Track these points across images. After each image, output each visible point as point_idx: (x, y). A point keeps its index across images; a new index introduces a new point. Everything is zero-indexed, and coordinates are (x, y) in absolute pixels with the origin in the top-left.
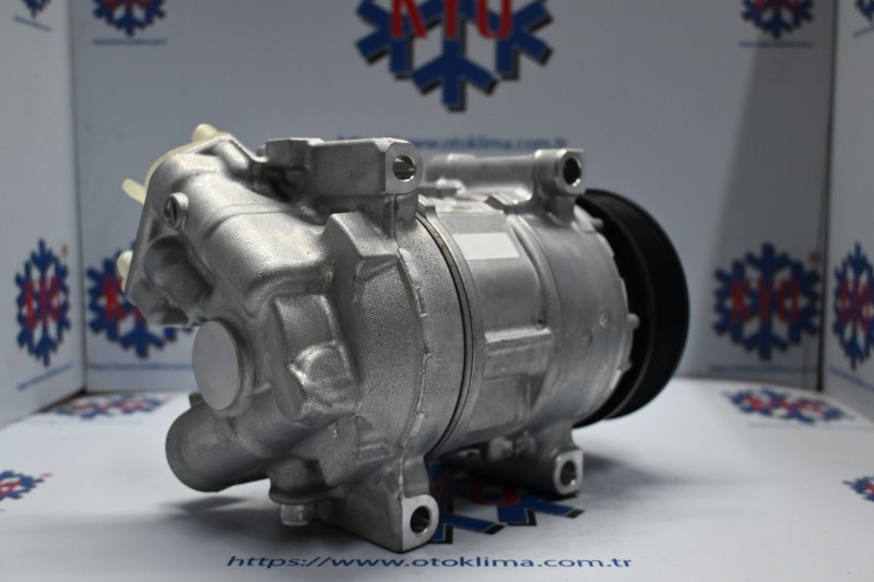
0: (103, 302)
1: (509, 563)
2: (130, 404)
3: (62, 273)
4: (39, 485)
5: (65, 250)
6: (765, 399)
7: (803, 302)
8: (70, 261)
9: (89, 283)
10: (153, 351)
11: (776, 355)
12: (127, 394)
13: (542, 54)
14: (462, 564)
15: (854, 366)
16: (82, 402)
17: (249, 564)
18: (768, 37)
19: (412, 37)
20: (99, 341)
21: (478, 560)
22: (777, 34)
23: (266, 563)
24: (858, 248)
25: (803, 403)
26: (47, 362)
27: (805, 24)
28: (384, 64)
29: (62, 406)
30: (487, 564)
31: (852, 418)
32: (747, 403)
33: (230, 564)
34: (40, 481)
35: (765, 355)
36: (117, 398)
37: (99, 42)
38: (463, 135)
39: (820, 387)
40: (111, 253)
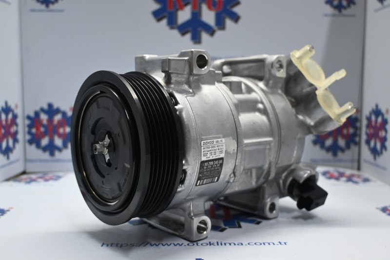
0: (34, 130)
1: (232, 244)
3: (15, 117)
4: (8, 213)
5: (16, 106)
6: (336, 174)
7: (351, 131)
8: (19, 112)
9: (27, 122)
10: (57, 153)
11: (340, 154)
12: (45, 173)
13: (236, 18)
14: (210, 245)
15: (375, 158)
16: (24, 177)
17: (111, 246)
18: (336, 12)
19: (177, 10)
20: (32, 149)
21: (217, 243)
22: (340, 11)
23: (119, 245)
24: (377, 106)
26: (8, 158)
27: (352, 6)
28: (164, 22)
29: (15, 178)
30: (221, 244)
31: (374, 181)
32: (328, 175)
33: (102, 246)
34: (8, 211)
35: (335, 154)
36: (41, 175)
37: (33, 10)
40: (38, 108)
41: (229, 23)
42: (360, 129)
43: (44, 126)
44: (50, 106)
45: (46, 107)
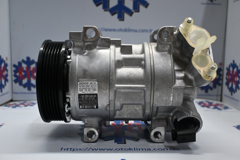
0: (18, 74)
1: (143, 149)
2: (26, 104)
3: (6, 65)
5: (7, 59)
6: (207, 103)
8: (8, 62)
9: (14, 69)
10: (32, 89)
11: (210, 91)
12: (25, 101)
13: (146, 5)
14: (130, 150)
15: (232, 94)
16: (12, 103)
17: (67, 150)
20: (17, 85)
22: (212, 1)
23: (72, 150)
24: (234, 61)
25: (218, 105)
26: (1, 91)
28: (101, 6)
29: (6, 104)
30: (137, 150)
31: (232, 109)
32: (202, 105)
33: (61, 150)
35: (207, 91)
36: (22, 102)
38: (123, 28)
39: (221, 100)
40: (20, 60)
41: (142, 7)
42: (223, 75)
43: (24, 71)
44: (28, 58)
45: (25, 59)
